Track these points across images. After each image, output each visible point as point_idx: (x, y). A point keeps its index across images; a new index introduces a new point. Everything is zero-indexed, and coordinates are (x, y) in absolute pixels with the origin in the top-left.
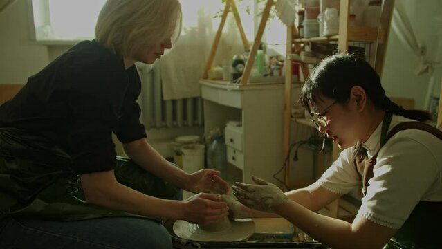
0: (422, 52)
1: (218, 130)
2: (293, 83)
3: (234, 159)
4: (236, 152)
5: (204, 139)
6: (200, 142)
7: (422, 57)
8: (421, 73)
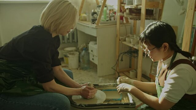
0: (182, 4)
1: (85, 44)
2: (121, 24)
3: (93, 59)
4: (94, 56)
5: (78, 49)
6: (76, 51)
7: (182, 7)
8: (181, 14)
